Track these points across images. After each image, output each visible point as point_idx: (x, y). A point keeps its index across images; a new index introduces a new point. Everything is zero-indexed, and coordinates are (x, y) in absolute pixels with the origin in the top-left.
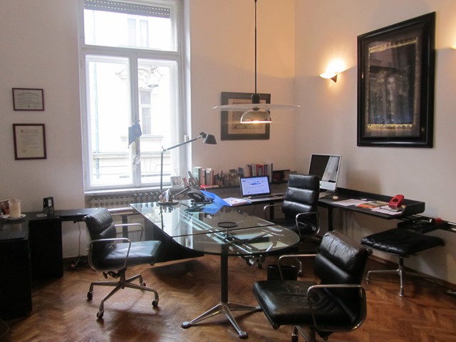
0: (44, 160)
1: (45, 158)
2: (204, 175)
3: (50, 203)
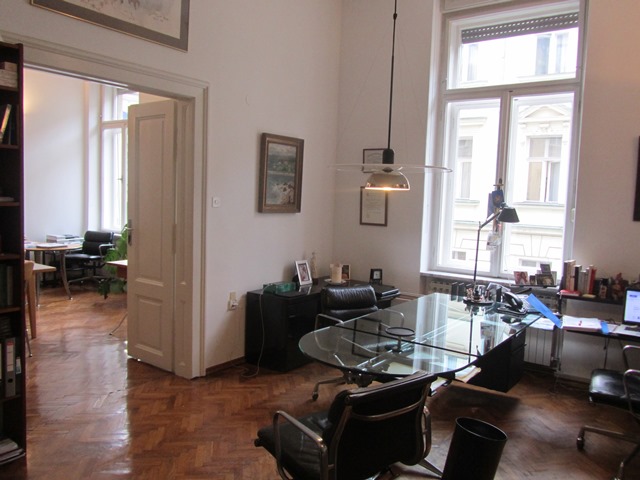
0: (384, 228)
1: (385, 225)
2: (573, 274)
3: (376, 275)
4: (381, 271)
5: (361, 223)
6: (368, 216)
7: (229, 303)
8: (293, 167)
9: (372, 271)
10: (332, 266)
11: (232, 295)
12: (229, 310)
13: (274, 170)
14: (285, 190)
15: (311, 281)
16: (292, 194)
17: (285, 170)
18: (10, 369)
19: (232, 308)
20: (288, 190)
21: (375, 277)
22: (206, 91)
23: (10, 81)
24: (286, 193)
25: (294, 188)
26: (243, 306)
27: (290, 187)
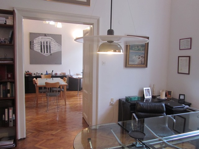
1: (189, 74)
3: (182, 97)
4: (184, 95)
5: (178, 73)
6: (181, 70)
7: (110, 102)
8: (144, 49)
9: (180, 95)
10: (161, 91)
11: (112, 100)
12: (110, 105)
13: (133, 50)
14: (139, 58)
15: (151, 97)
16: (143, 60)
17: (139, 50)
18: (11, 117)
19: (111, 104)
20: (141, 58)
21: (181, 98)
22: (98, 20)
23: (10, 23)
24: (140, 59)
25: (144, 58)
26: (118, 104)
27: (142, 57)
